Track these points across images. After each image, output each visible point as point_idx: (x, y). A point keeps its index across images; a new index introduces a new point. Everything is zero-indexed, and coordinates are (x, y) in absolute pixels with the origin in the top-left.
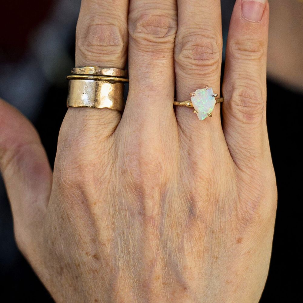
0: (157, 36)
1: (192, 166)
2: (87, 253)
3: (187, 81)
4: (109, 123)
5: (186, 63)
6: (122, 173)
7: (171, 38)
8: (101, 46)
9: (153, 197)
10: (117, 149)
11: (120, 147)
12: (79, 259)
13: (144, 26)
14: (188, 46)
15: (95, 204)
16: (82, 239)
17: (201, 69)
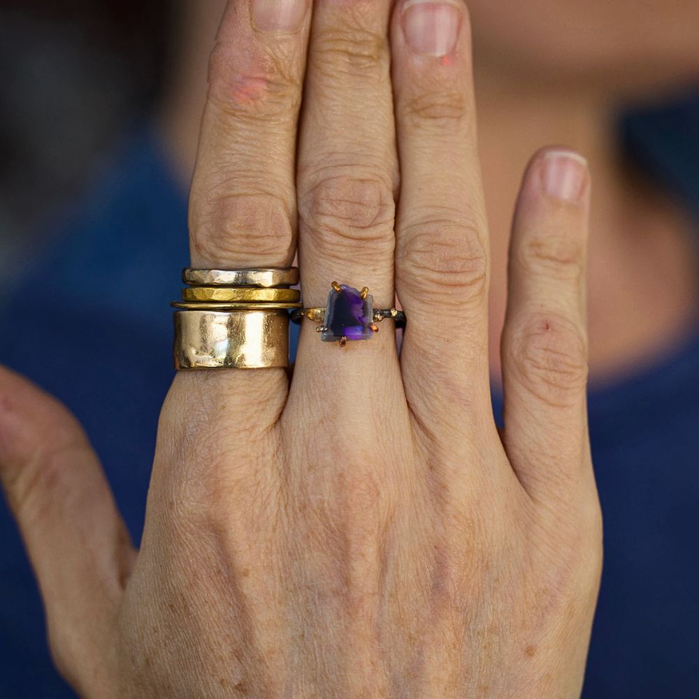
0: (356, 224)
1: (438, 492)
2: (222, 682)
3: (423, 318)
4: (268, 400)
5: (419, 279)
7: (387, 228)
8: (247, 236)
9: (363, 556)
10: (287, 456)
11: (294, 455)
12: (205, 694)
14: (420, 245)
15: (246, 574)
16: (212, 650)
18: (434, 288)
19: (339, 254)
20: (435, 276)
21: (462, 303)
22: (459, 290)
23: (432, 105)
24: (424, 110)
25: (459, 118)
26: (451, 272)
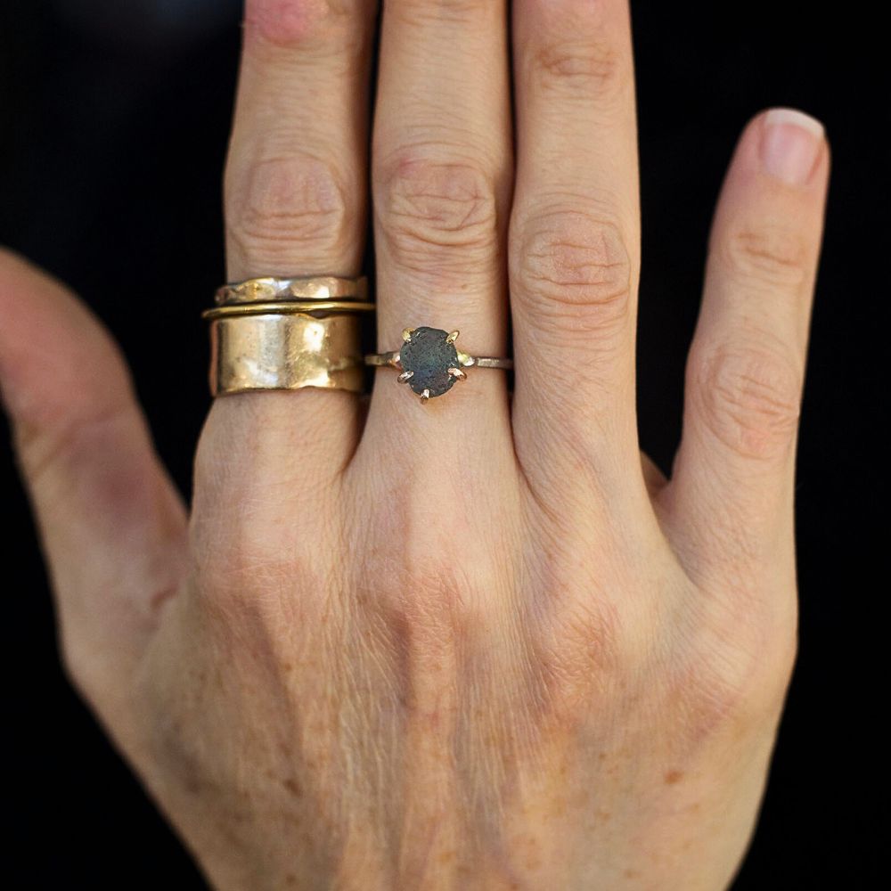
0: (442, 224)
6: (357, 597)
8: (283, 216)
11: (357, 530)
13: (408, 197)
14: (539, 246)
15: (288, 668)
17: (578, 314)
18: (557, 308)
19: (418, 265)
20: (557, 291)
21: (595, 329)
22: (590, 309)
23: (568, 58)
24: (556, 64)
25: (605, 76)
26: (580, 284)
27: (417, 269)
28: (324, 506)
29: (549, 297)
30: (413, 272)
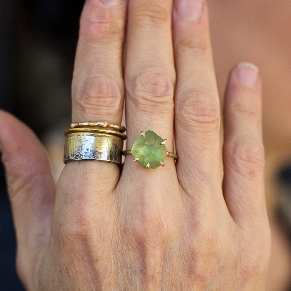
27: (145, 111)
28: (110, 199)
29: (192, 120)
30: (143, 112)
